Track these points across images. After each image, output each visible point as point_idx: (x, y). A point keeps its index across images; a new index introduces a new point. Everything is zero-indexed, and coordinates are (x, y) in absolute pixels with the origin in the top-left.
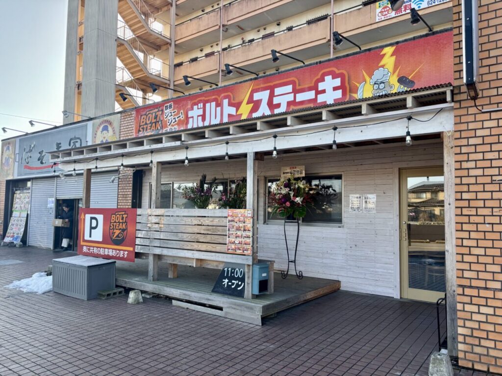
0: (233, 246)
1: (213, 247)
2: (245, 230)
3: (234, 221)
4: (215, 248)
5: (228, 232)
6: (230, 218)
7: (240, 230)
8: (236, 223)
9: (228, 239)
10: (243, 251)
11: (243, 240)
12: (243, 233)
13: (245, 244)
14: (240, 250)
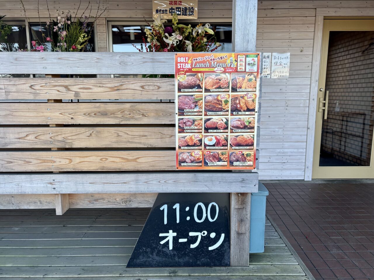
0: (197, 153)
1: (128, 160)
2: (235, 110)
3: (199, 87)
4: (135, 160)
5: (177, 117)
6: (183, 79)
7: (221, 110)
8: (207, 90)
9: (177, 135)
10: (231, 163)
11: (231, 136)
12: (230, 117)
13: (239, 145)
14: (220, 160)
